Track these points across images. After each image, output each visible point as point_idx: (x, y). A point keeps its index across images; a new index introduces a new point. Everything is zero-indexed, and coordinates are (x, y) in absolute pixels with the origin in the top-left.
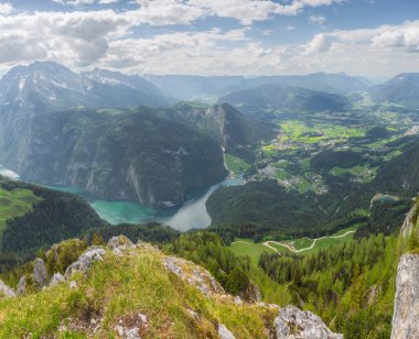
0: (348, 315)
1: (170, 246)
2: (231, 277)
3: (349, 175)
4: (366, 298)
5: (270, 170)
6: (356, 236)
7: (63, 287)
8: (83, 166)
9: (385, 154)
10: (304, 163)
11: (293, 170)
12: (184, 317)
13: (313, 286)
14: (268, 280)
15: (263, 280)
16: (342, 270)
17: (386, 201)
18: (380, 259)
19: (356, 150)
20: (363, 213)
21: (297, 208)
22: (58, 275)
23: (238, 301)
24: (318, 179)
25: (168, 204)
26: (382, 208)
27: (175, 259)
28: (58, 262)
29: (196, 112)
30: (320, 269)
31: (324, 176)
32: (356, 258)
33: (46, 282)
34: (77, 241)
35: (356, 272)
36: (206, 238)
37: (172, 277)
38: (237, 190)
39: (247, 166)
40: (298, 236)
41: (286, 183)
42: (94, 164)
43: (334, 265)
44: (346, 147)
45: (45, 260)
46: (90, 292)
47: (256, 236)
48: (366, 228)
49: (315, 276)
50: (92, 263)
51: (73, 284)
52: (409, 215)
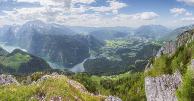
0: (131, 98)
1: (71, 77)
2: (90, 88)
3: (128, 55)
4: (136, 92)
5: (104, 55)
6: (131, 73)
7: (35, 85)
8: (46, 50)
9: (139, 48)
10: (114, 52)
11: (111, 54)
12: (74, 99)
13: (118, 90)
14: (103, 89)
15: (101, 89)
16: (127, 84)
17: (140, 62)
18: (139, 79)
19: (130, 48)
20: (133, 66)
21: (112, 66)
22: (34, 82)
23: (92, 95)
24: (119, 57)
25: (71, 64)
26: (138, 64)
27: (72, 81)
28: (35, 78)
29: (81, 37)
30: (120, 84)
31: (120, 55)
32: (132, 80)
33: (30, 83)
34: (42, 72)
35: (132, 84)
36: (83, 75)
37: (71, 86)
38: (93, 60)
39: (97, 53)
40: (113, 74)
41: (109, 58)
42: (50, 50)
43: (125, 82)
44: (126, 47)
45: (31, 77)
46: (43, 88)
47: (99, 74)
48: (134, 70)
49: (119, 87)
50: (45, 79)
51: (38, 85)
52: (147, 65)
